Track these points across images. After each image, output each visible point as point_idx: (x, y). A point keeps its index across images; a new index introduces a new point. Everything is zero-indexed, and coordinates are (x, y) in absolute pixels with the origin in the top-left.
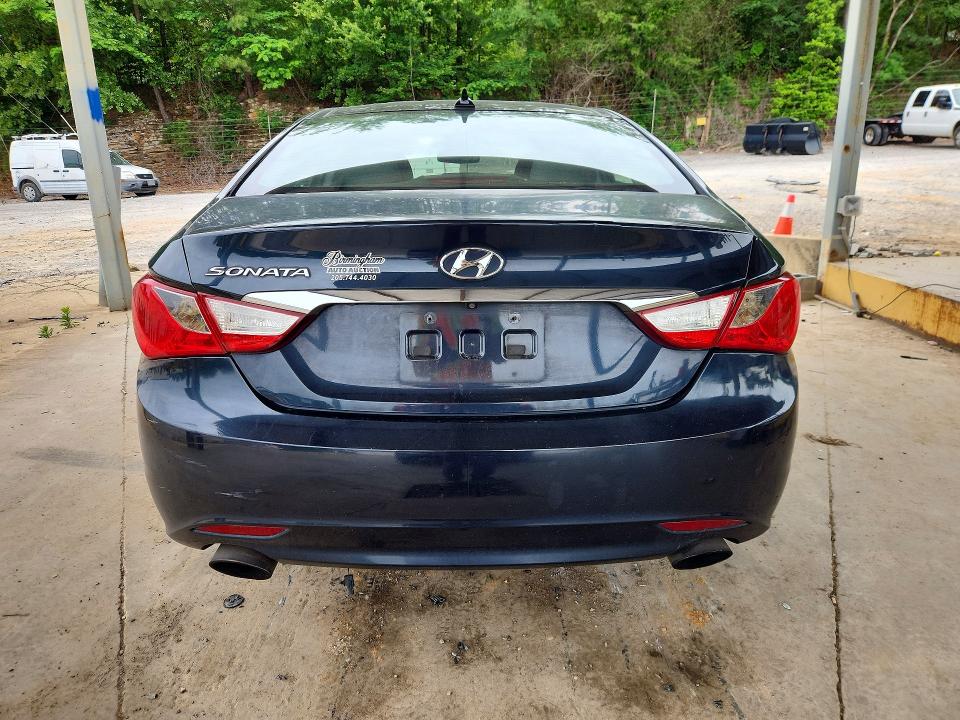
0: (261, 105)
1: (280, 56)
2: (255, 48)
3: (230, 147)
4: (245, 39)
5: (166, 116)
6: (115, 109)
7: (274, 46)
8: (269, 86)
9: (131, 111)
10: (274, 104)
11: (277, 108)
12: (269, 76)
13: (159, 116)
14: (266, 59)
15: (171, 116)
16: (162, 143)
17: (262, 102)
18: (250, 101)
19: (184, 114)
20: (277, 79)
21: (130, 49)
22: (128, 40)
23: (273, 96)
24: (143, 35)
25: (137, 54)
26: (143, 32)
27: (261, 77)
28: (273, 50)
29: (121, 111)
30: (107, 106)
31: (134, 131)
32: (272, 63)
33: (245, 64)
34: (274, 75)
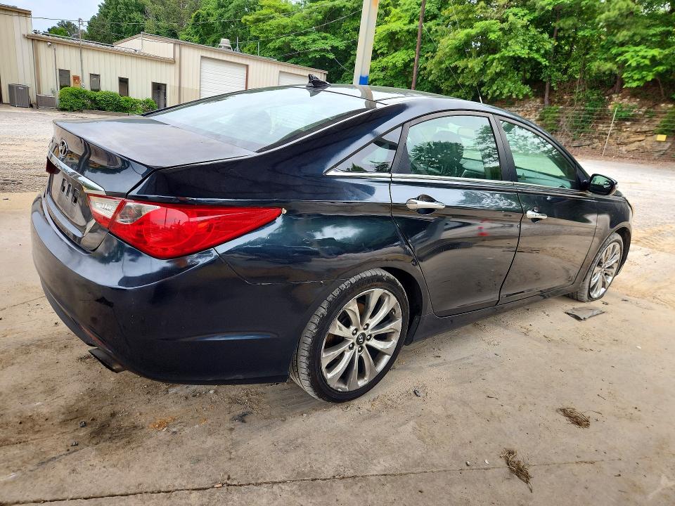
0: (621, 100)
1: (647, 62)
2: (628, 56)
3: (583, 128)
4: (624, 49)
5: (547, 102)
6: (511, 95)
7: (645, 54)
8: (629, 85)
9: (521, 97)
10: (633, 100)
11: (634, 103)
12: (632, 77)
13: (543, 102)
14: (634, 64)
15: (551, 102)
16: (538, 120)
17: (623, 97)
18: (614, 96)
19: (561, 102)
20: (638, 80)
21: (536, 56)
22: (538, 51)
23: (634, 93)
24: (548, 46)
25: (541, 60)
26: (549, 45)
27: (626, 78)
28: (644, 57)
29: (514, 97)
30: (507, 93)
31: (522, 111)
32: (639, 67)
33: (615, 68)
34: (636, 77)
